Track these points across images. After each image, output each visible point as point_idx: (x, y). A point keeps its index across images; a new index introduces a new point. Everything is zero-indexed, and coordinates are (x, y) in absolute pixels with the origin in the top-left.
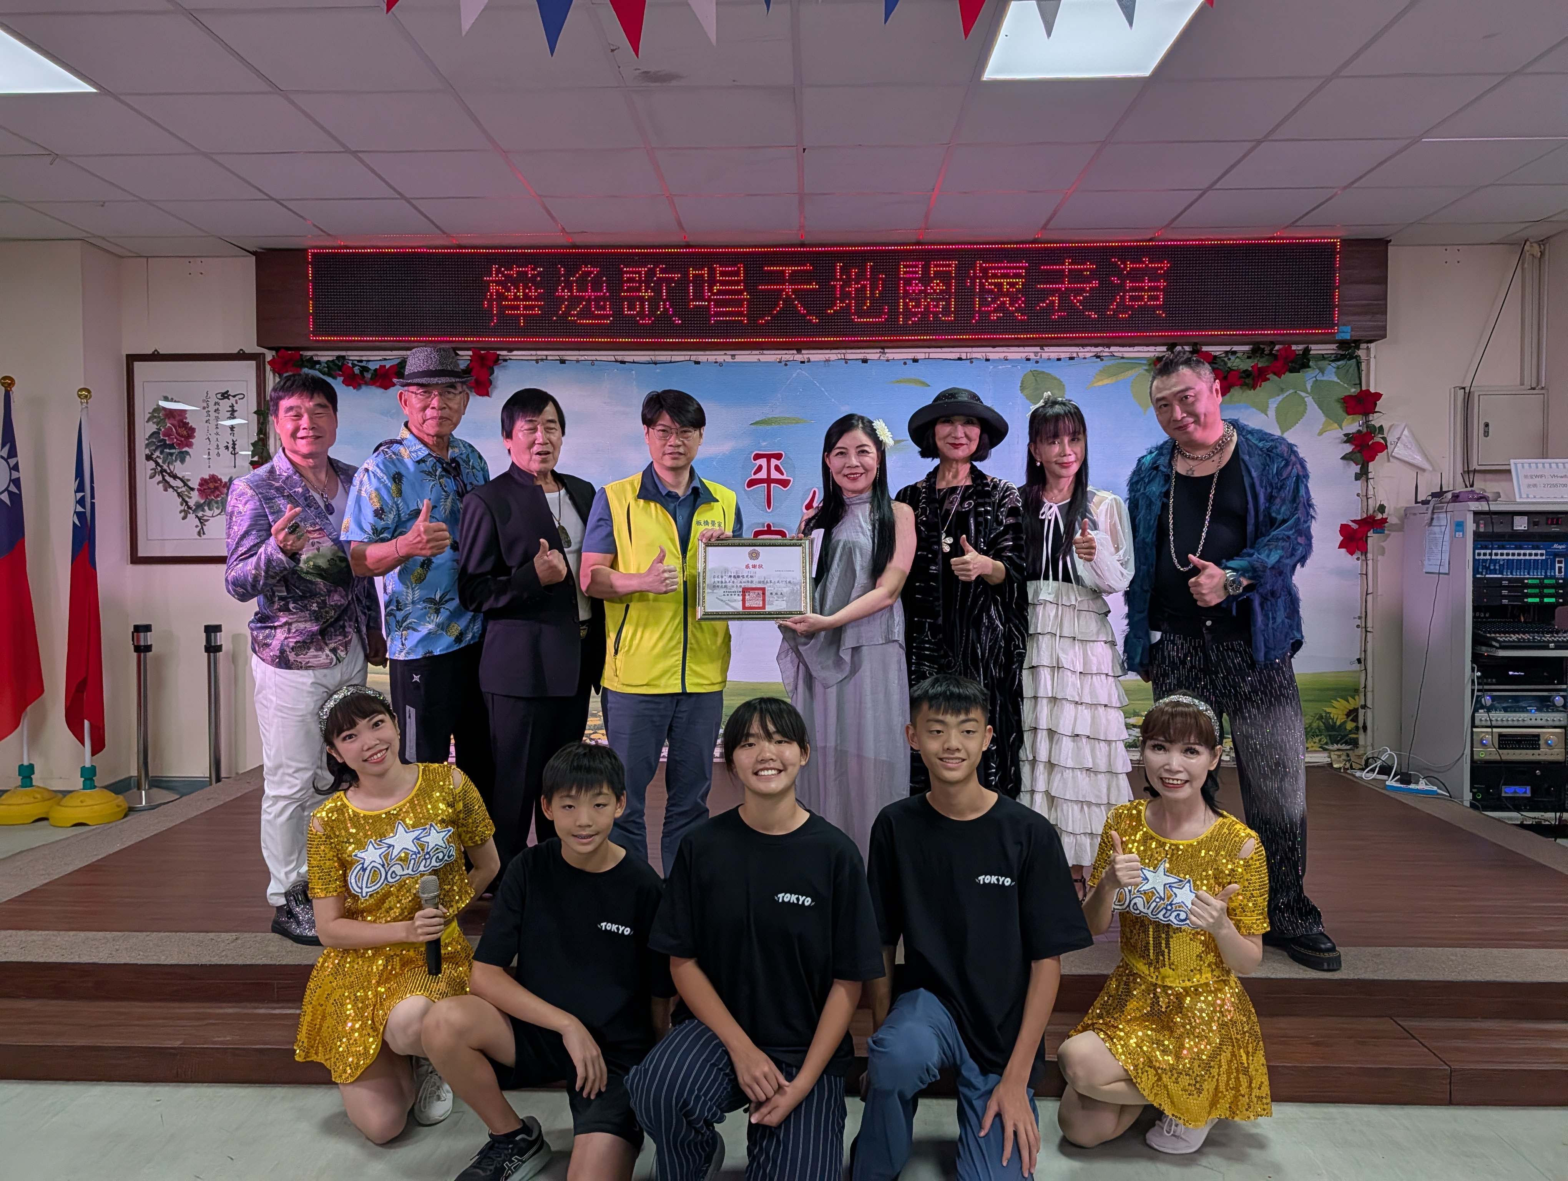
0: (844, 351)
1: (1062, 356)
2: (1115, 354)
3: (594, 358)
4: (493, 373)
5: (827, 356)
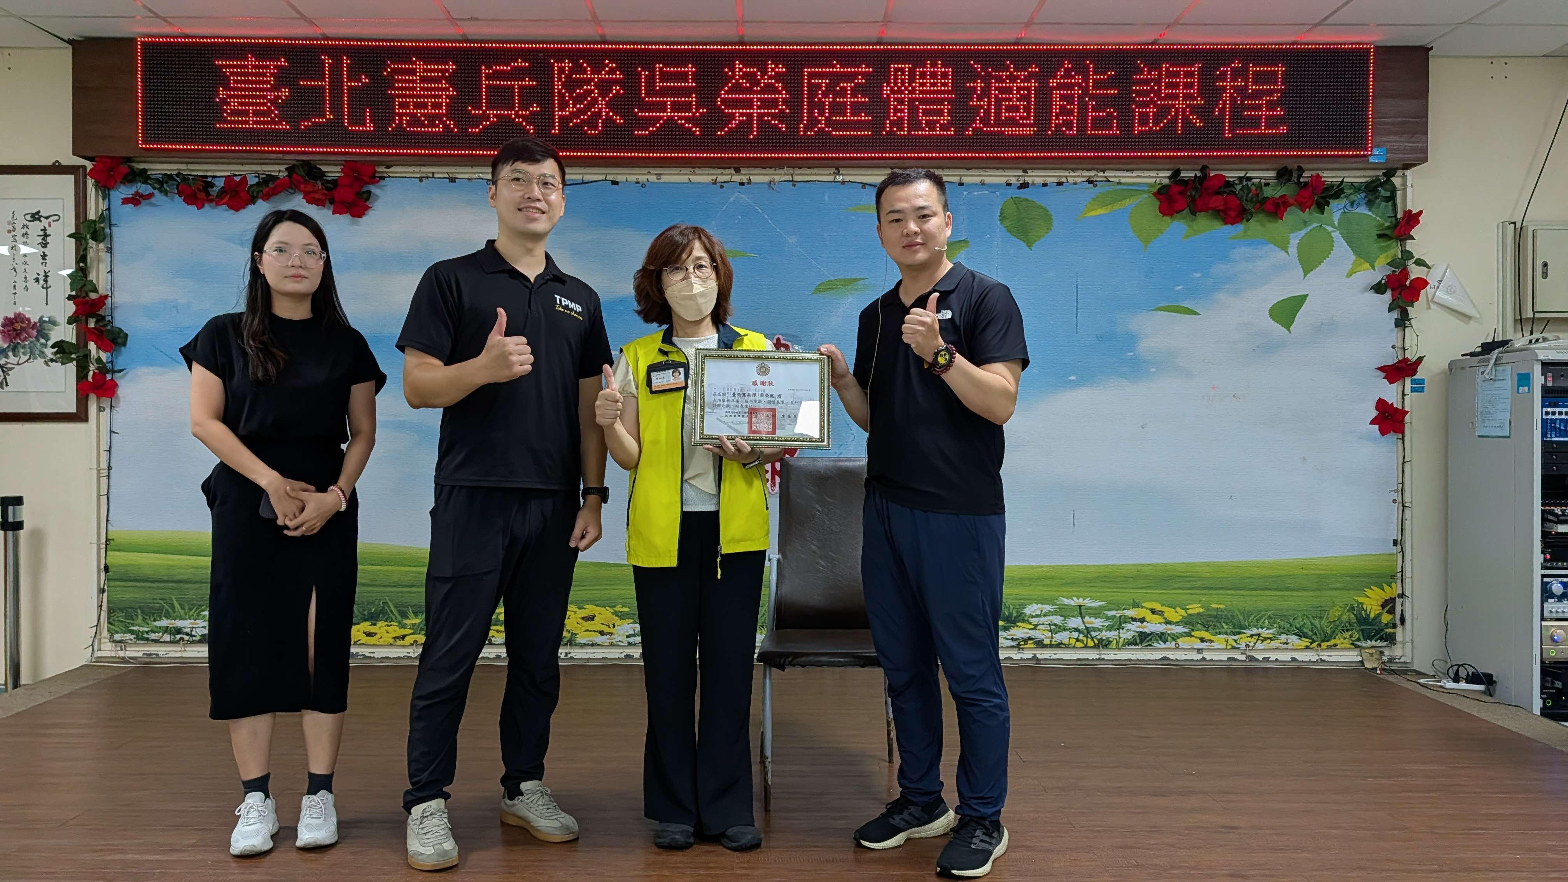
0: (791, 171)
2: (1110, 179)
4: (370, 192)
5: (771, 177)
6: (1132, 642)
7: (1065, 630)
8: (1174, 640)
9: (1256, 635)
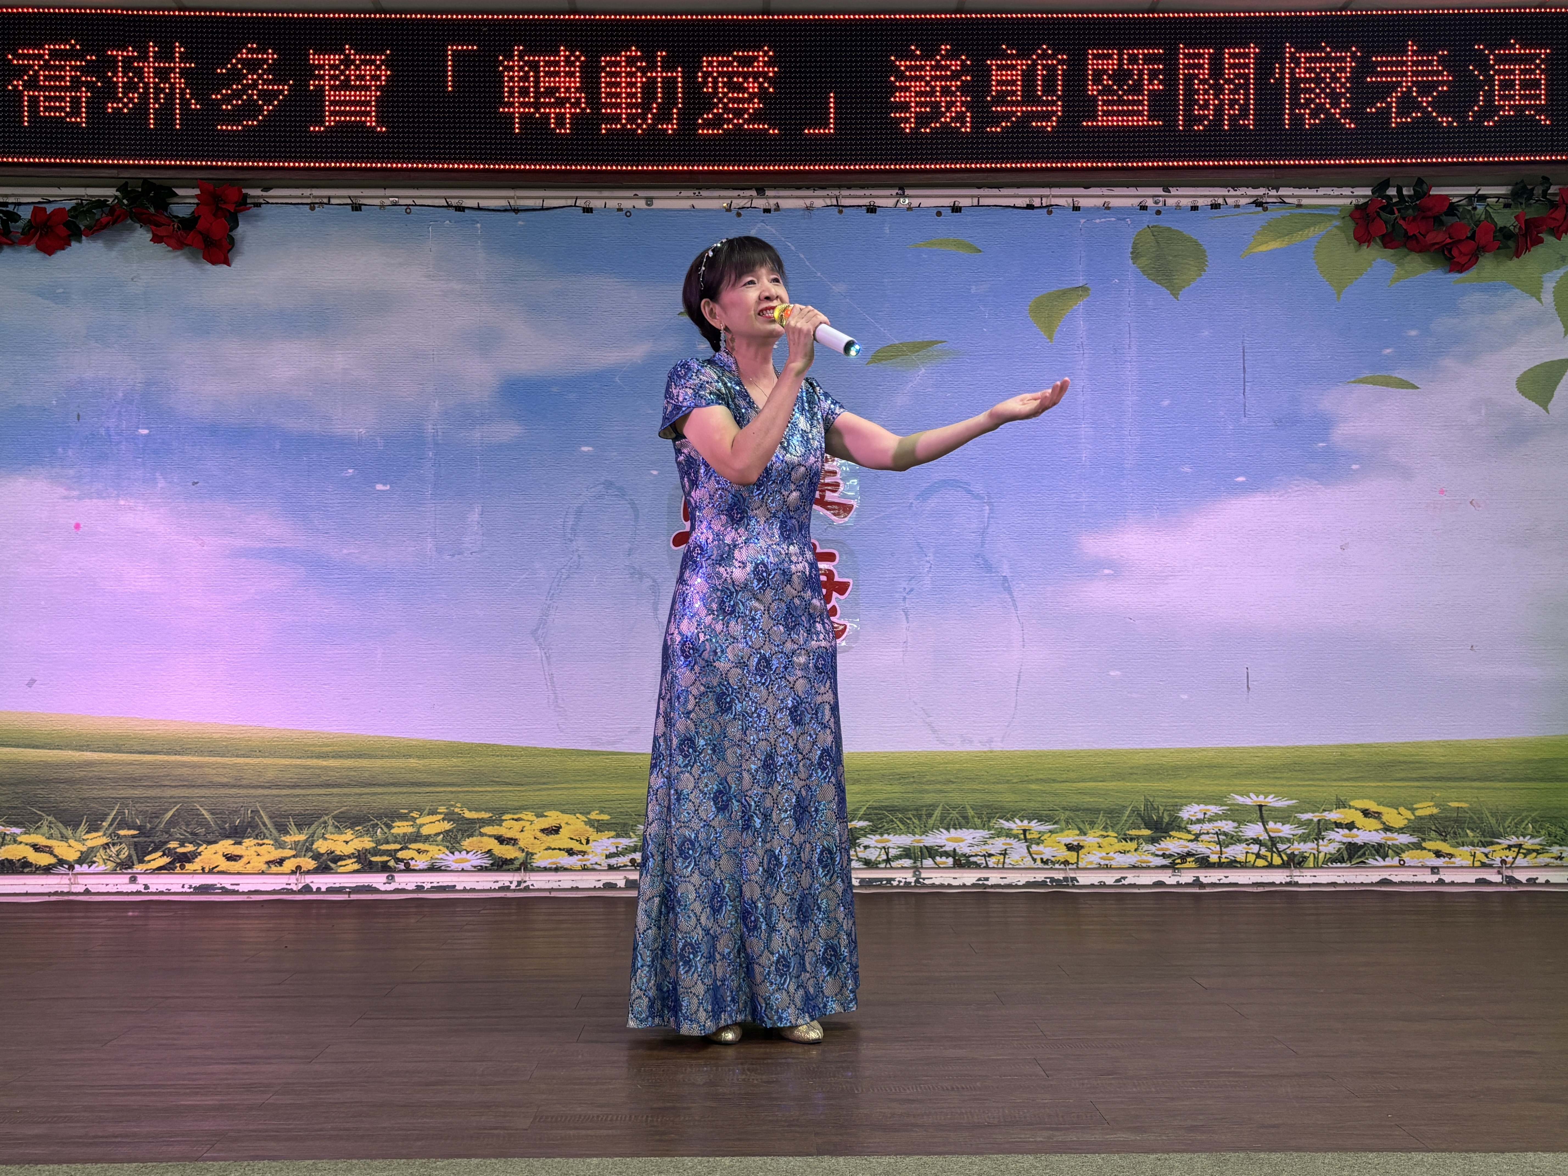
0: (836, 192)
1: (1201, 202)
2: (1287, 200)
3: (410, 202)
4: (236, 225)
5: (808, 202)
6: (1336, 859)
7: (1240, 841)
8: (1398, 854)
9: (1515, 846)
